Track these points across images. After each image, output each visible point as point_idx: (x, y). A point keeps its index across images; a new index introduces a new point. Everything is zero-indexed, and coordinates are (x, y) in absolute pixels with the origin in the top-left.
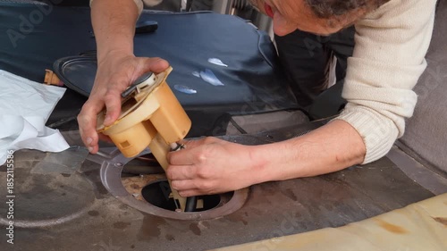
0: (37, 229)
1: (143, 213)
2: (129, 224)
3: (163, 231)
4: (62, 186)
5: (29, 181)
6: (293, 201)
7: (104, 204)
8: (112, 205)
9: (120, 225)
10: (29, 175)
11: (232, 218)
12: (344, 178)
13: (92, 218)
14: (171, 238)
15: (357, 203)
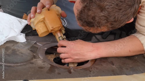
0: (10, 66)
1: (51, 65)
2: (44, 68)
3: (57, 71)
4: (22, 54)
5: (10, 51)
6: (112, 66)
7: (36, 61)
8: (39, 61)
9: (41, 68)
10: (11, 49)
11: (86, 69)
12: (137, 59)
13: (31, 64)
14: (59, 74)
15: (140, 68)
